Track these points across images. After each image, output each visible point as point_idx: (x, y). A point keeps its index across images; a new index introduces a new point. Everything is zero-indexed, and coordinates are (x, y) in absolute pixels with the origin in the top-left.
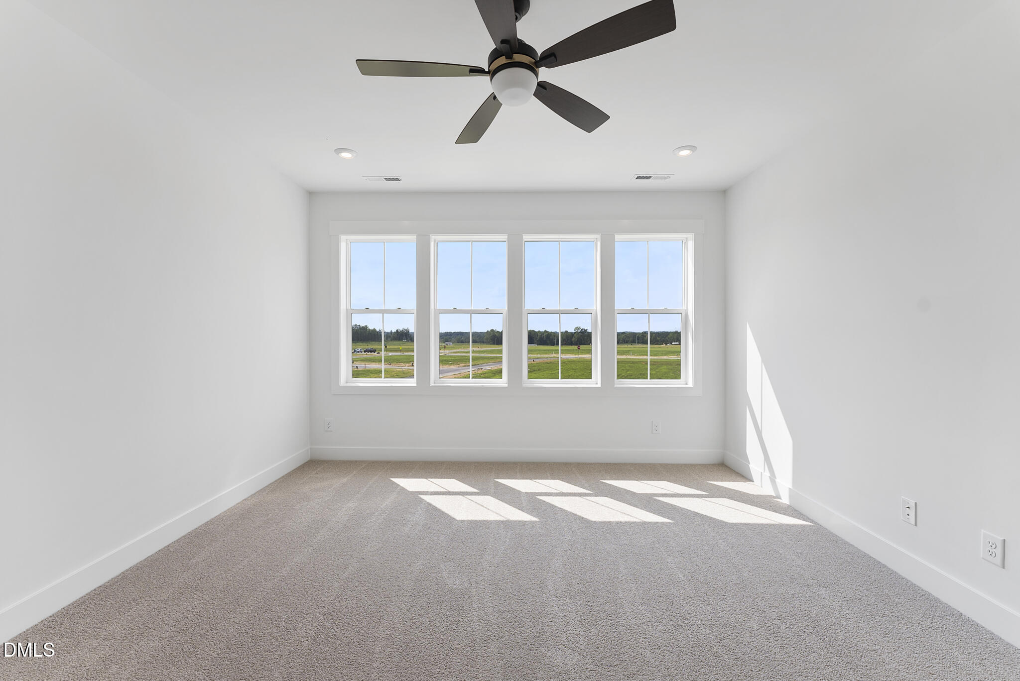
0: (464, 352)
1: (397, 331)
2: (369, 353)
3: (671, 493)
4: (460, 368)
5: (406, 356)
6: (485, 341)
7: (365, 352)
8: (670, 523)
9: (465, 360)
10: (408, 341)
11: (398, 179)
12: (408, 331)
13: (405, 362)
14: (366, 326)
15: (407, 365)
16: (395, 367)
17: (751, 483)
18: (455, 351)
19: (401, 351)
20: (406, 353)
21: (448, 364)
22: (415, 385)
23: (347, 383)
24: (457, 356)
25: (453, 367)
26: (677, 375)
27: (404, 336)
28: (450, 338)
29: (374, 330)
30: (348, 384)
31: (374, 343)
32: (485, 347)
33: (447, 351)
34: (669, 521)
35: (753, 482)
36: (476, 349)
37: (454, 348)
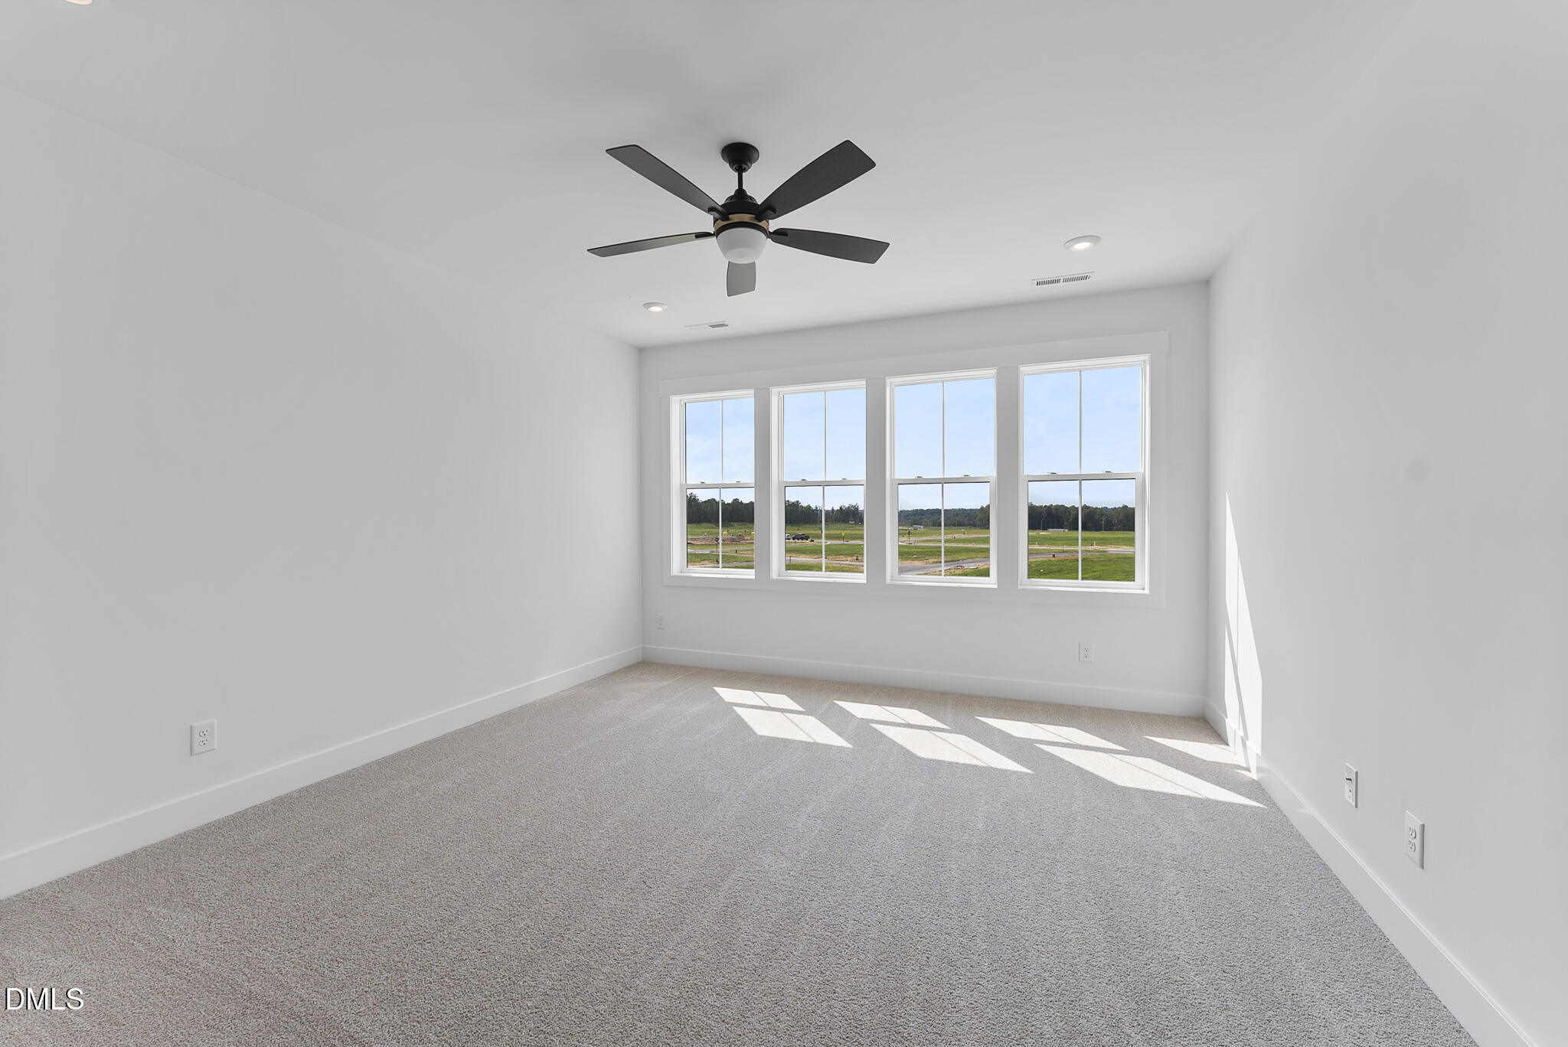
0: (935, 541)
1: (841, 508)
2: (800, 541)
3: (1067, 742)
4: (928, 565)
5: (851, 545)
6: (977, 523)
7: (794, 539)
8: (1027, 774)
9: (935, 552)
10: (856, 523)
11: (723, 325)
12: (856, 508)
13: (847, 554)
14: (797, 502)
15: (849, 559)
16: (834, 563)
17: (1223, 746)
18: (925, 538)
19: (843, 538)
20: (851, 542)
21: (910, 558)
22: (754, 577)
23: (681, 572)
24: (927, 547)
25: (917, 563)
26: (1129, 576)
27: (849, 516)
28: (921, 519)
29: (809, 507)
30: (683, 574)
31: (807, 526)
32: (975, 533)
33: (912, 539)
34: (1026, 770)
35: (1228, 745)
36: (950, 537)
37: (924, 534)
